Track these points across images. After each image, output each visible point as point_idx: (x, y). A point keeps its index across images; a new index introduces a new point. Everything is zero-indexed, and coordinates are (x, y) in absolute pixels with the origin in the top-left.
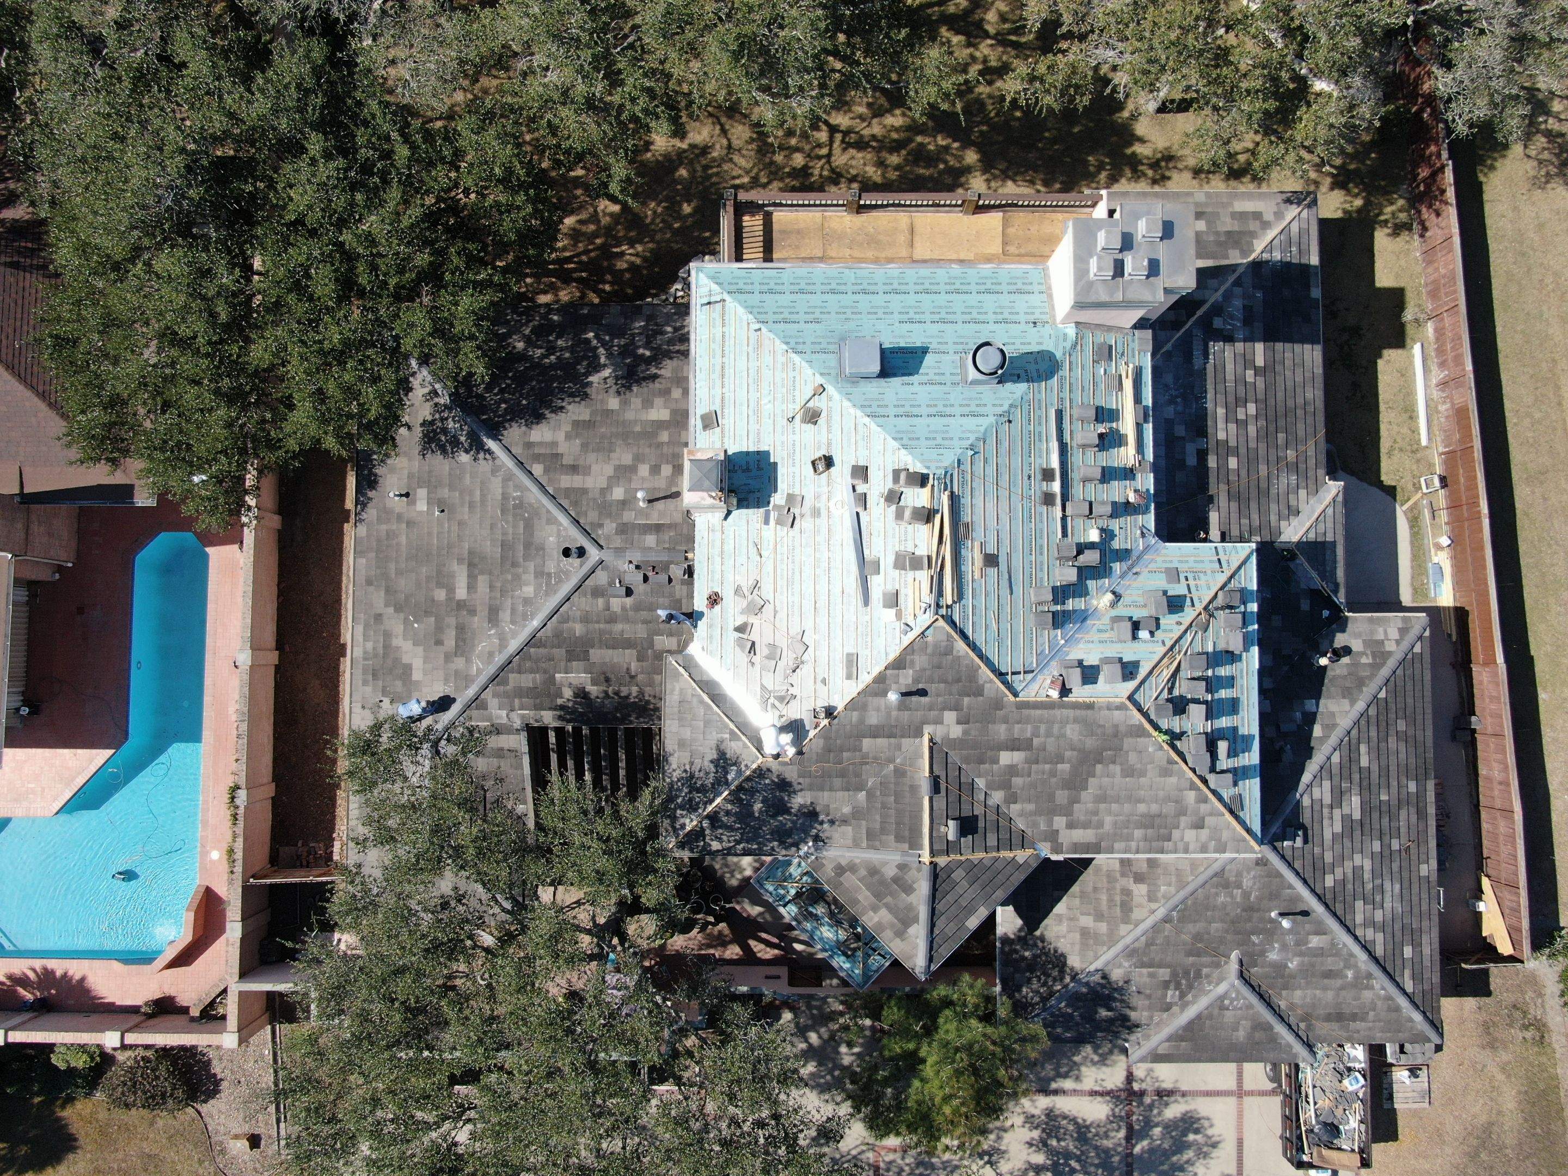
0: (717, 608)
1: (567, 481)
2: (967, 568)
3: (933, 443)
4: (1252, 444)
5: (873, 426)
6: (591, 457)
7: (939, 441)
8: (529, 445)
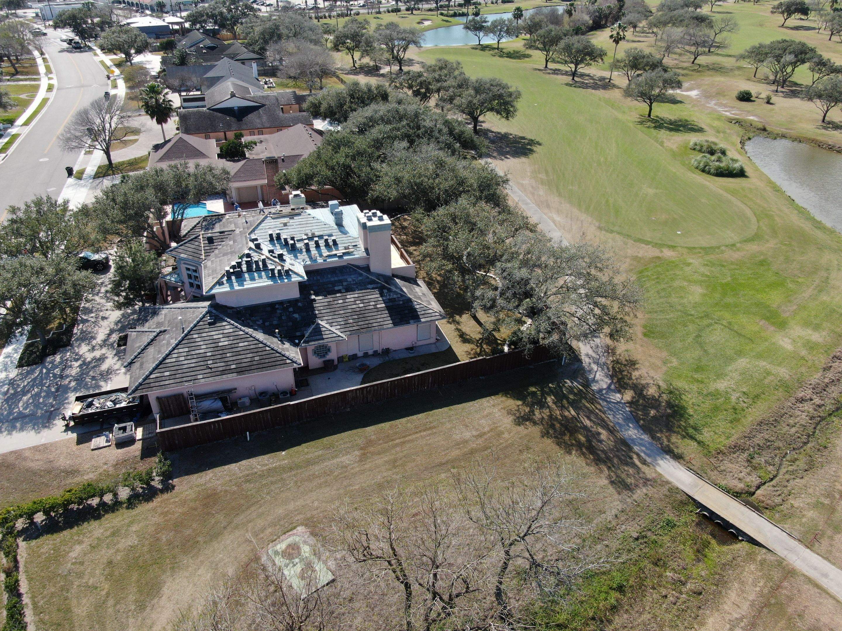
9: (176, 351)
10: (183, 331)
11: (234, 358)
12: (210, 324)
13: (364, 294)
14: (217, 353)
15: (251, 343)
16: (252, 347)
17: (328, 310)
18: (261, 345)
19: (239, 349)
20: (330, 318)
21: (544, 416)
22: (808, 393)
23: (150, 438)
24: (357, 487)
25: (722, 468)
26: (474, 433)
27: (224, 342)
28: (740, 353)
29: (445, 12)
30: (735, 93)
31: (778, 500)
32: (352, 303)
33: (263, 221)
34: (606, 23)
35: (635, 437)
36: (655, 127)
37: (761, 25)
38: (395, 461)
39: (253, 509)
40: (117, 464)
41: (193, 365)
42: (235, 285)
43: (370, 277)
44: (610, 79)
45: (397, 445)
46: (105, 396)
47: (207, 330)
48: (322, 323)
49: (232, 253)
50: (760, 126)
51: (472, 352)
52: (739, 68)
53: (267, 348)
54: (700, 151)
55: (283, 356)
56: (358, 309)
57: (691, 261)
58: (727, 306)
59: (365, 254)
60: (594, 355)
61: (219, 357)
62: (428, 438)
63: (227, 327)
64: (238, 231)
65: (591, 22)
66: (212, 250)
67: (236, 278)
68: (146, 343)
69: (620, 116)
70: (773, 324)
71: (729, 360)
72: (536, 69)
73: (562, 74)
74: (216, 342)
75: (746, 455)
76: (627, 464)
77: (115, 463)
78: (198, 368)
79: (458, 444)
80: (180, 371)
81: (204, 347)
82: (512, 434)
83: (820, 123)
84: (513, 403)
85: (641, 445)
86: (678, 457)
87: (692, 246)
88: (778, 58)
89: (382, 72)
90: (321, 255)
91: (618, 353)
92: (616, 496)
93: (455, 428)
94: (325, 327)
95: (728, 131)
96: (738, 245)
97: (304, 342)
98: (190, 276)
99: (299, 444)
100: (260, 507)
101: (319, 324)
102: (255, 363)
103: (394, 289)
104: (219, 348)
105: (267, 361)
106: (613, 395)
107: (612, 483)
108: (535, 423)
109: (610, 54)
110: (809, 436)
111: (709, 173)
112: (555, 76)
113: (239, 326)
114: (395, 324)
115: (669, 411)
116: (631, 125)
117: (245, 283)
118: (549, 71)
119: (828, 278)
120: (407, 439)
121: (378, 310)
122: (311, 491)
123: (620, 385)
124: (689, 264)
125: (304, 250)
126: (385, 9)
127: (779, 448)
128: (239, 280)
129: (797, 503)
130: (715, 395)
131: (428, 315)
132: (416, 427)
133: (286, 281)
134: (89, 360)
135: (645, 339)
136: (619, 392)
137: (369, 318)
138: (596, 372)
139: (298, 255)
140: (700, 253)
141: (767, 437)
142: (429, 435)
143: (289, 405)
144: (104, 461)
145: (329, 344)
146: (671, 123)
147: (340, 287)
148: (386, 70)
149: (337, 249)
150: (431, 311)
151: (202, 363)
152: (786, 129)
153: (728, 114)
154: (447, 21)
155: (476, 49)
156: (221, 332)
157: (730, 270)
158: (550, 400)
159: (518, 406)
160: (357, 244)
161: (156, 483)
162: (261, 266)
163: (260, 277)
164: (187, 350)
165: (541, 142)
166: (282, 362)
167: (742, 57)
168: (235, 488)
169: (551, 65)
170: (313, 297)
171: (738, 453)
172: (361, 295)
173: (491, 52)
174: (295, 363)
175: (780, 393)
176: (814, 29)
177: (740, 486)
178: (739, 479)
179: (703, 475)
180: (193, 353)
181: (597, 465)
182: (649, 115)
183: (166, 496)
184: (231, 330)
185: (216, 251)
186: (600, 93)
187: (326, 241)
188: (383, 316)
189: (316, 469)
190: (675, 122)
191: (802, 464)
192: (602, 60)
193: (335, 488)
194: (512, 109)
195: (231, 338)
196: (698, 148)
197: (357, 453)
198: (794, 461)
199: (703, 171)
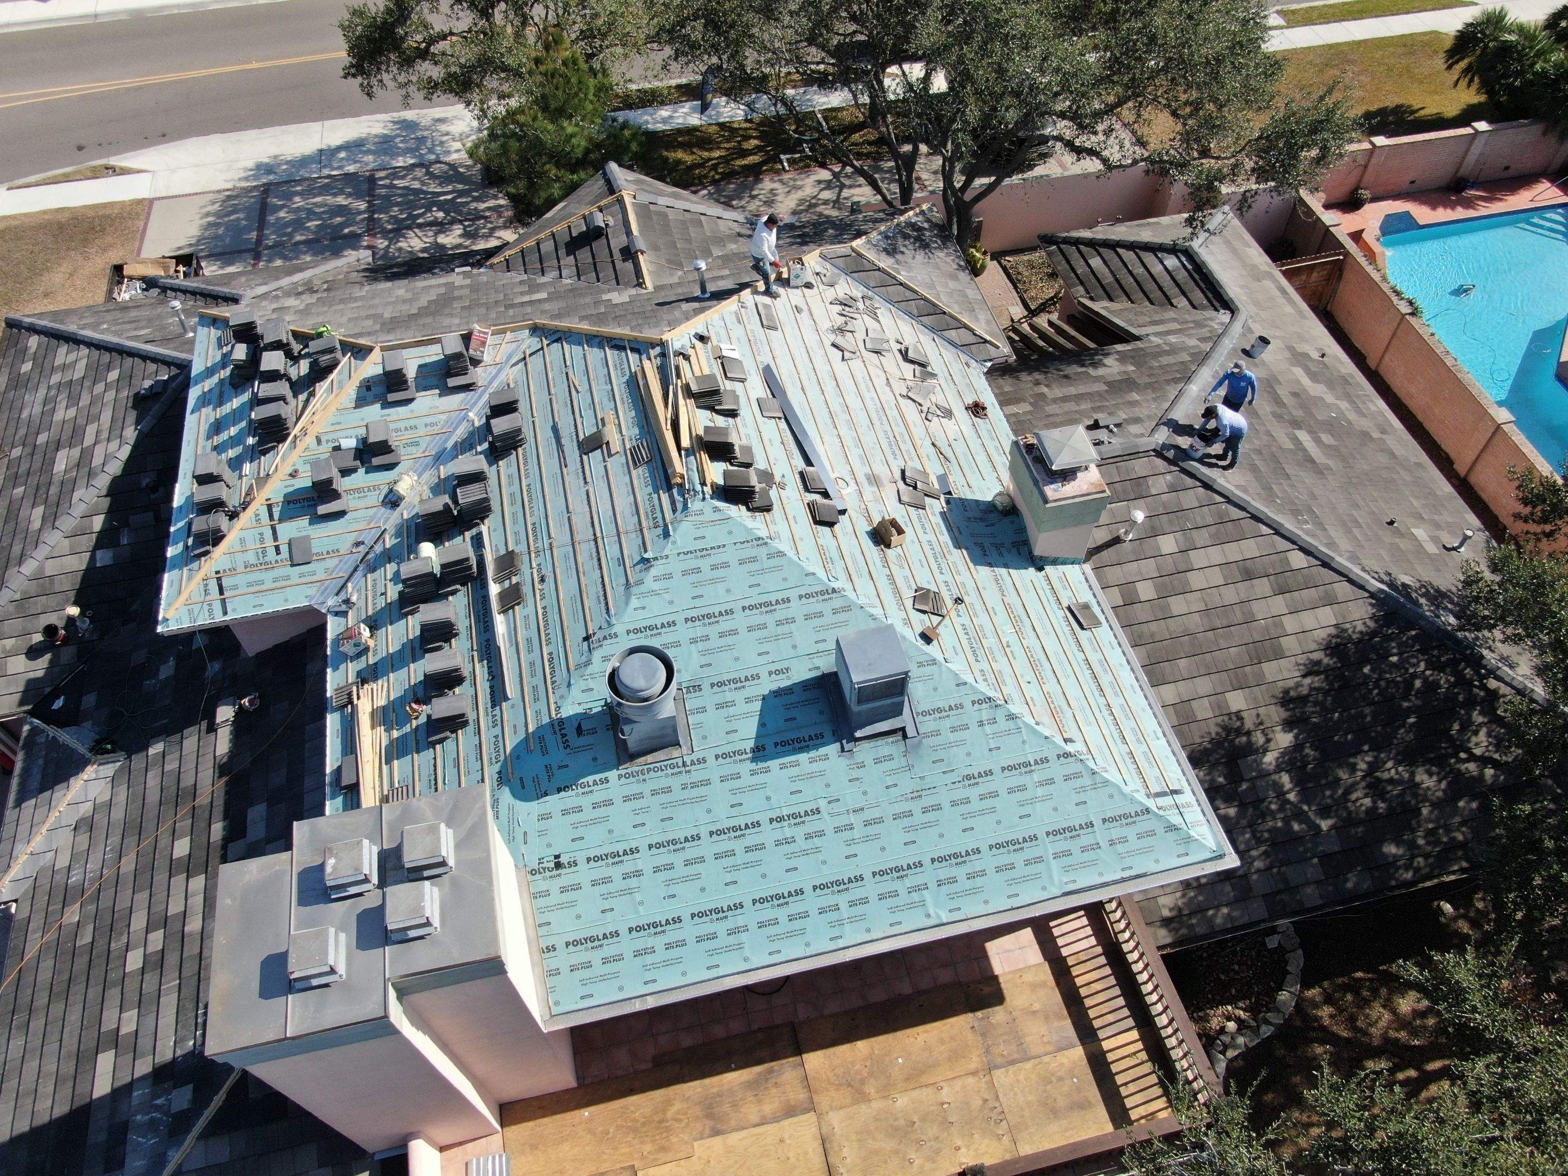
0: (970, 401)
1: (1249, 548)
2: (627, 415)
3: (716, 558)
4: (143, 897)
5: (821, 574)
6: (1230, 595)
7: (705, 564)
8: (1330, 601)
14: (38, 456)
27: (64, 460)
32: (159, 909)
47: (123, 394)
56: (118, 946)
104: (50, 455)
156: (104, 435)
164: (79, 376)
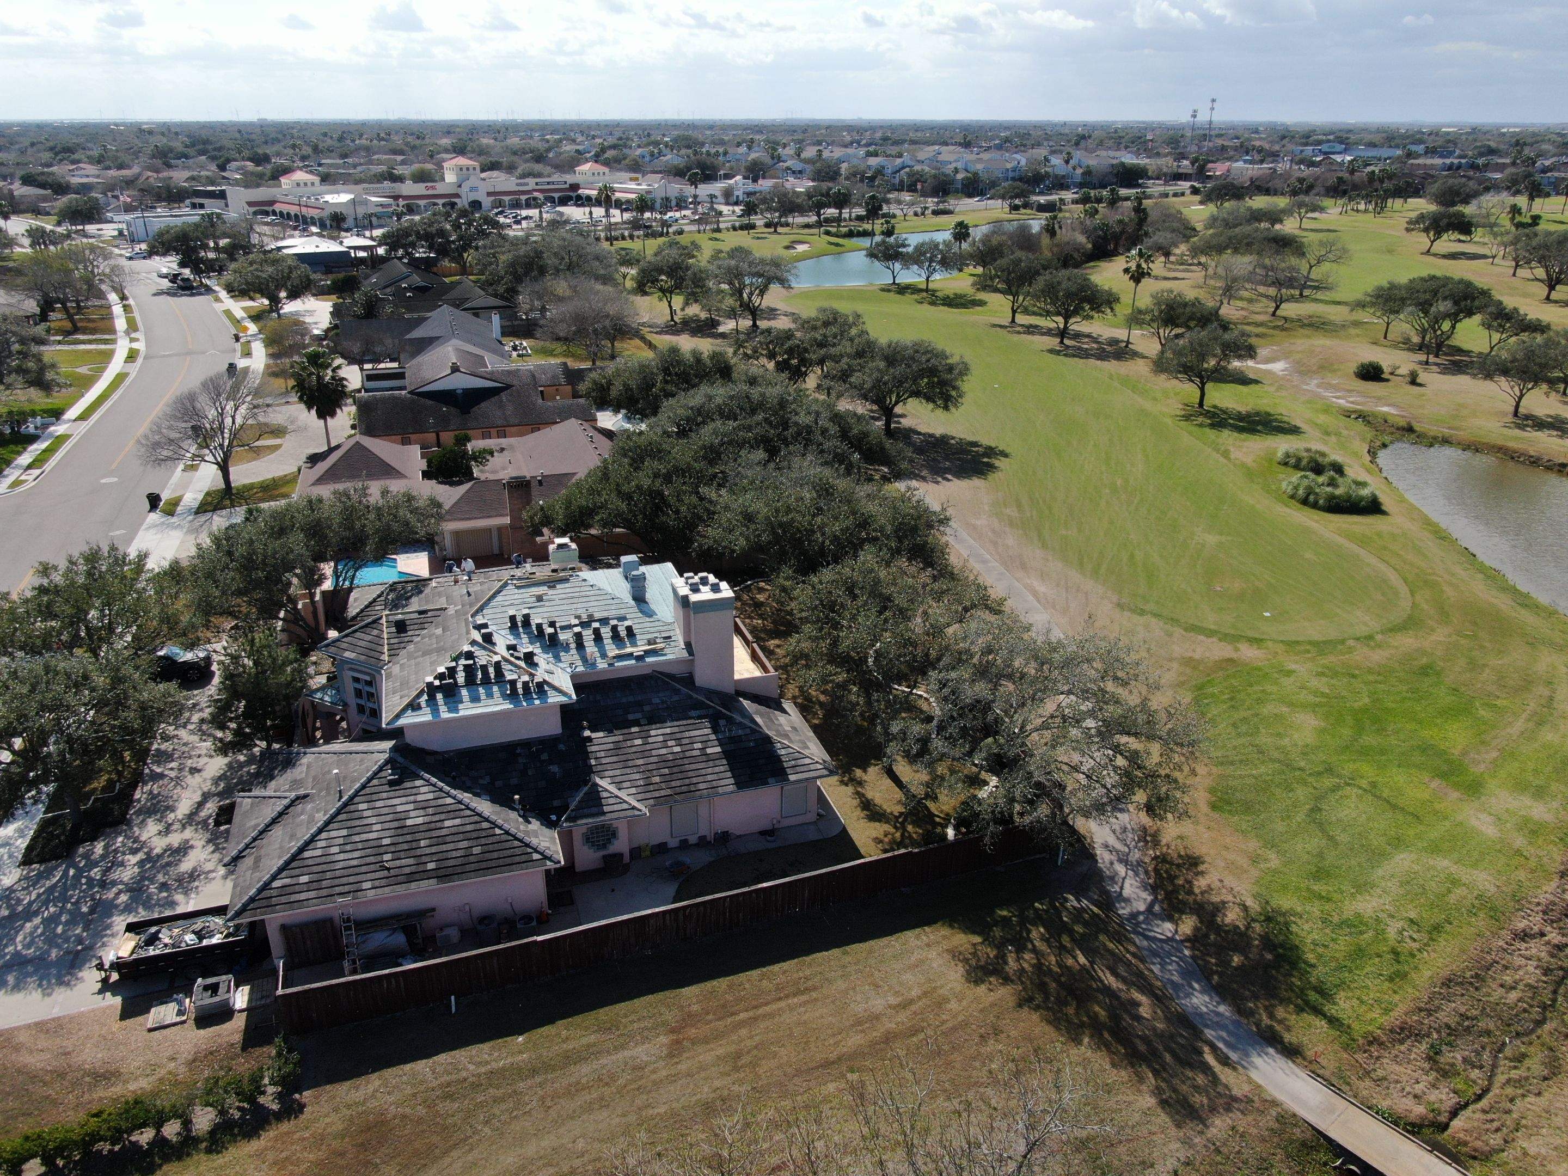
9: (324, 835)
10: (341, 797)
11: (434, 849)
12: (391, 783)
13: (683, 728)
14: (401, 839)
15: (467, 820)
16: (469, 828)
17: (615, 759)
18: (485, 825)
19: (444, 832)
20: (618, 772)
21: (1025, 965)
22: (1535, 922)
23: (263, 1006)
24: (662, 1110)
25: (1380, 1073)
26: (893, 1000)
27: (416, 819)
28: (1398, 843)
29: (833, 230)
30: (1353, 367)
31: (1495, 1140)
32: (659, 745)
33: (499, 592)
34: (1116, 249)
35: (1204, 1009)
36: (1212, 426)
37: (1390, 252)
38: (738, 1055)
39: (455, 1154)
40: (194, 1061)
41: (355, 863)
42: (443, 708)
43: (695, 696)
44: (1128, 342)
45: (741, 1024)
46: (180, 922)
47: (384, 795)
48: (603, 783)
49: (439, 650)
50: (1402, 423)
51: (886, 840)
52: (1356, 324)
53: (498, 831)
54: (1297, 467)
55: (527, 845)
56: (670, 757)
57: (1293, 666)
58: (1364, 753)
59: (685, 654)
60: (1119, 846)
61: (405, 846)
62: (802, 1009)
63: (423, 790)
64: (451, 610)
65: (1090, 246)
66: (402, 645)
67: (445, 697)
68: (268, 820)
69: (1148, 405)
70: (1457, 786)
71: (1377, 856)
72: (995, 326)
73: (1043, 334)
74: (400, 818)
75: (1424, 1046)
76: (1191, 1066)
77: (190, 1057)
78: (364, 869)
79: (859, 1023)
80: (328, 875)
81: (378, 827)
82: (964, 1003)
83: (1510, 418)
84: (963, 940)
85: (1218, 1026)
86: (1292, 1052)
87: (1294, 639)
88: (1424, 307)
89: (721, 329)
90: (604, 655)
91: (1164, 842)
92: (1173, 1131)
93: (854, 989)
94: (606, 790)
95: (1345, 432)
96: (1379, 637)
97: (566, 820)
98: (358, 693)
99: (551, 1020)
100: (471, 1150)
101: (597, 785)
102: (472, 859)
103: (738, 718)
104: (405, 831)
105: (495, 855)
106: (1158, 926)
107: (1164, 1103)
108: (1007, 980)
109: (1126, 299)
110: (1544, 1007)
111: (1315, 506)
112: (1030, 337)
113: (447, 788)
114: (741, 784)
115: (1269, 956)
116: (1169, 421)
117: (461, 706)
118: (1018, 329)
119: (1551, 699)
120: (761, 1011)
121: (709, 758)
122: (572, 1118)
123: (1171, 904)
124: (1289, 673)
125: (573, 646)
126: (729, 225)
127: (1488, 1033)
128: (451, 700)
129: (1534, 1146)
130: (1354, 925)
131: (802, 769)
132: (779, 988)
133: (537, 702)
134: (158, 851)
135: (1216, 815)
136: (1170, 918)
137: (690, 774)
138: (1124, 879)
139: (562, 654)
140: (1308, 652)
141: (1462, 1009)
142: (805, 1003)
143: (535, 942)
144: (170, 1052)
145: (615, 824)
146: (1240, 417)
147: (638, 716)
148: (727, 326)
149: (634, 644)
150: (807, 761)
151: (372, 859)
152: (1449, 428)
153: (1341, 401)
154: (837, 245)
155: (889, 291)
156: (412, 798)
157: (1365, 683)
158: (1037, 933)
159: (974, 945)
160: (671, 634)
161: (269, 1100)
162: (492, 676)
163: (490, 695)
164: (344, 832)
165: (1008, 451)
166: (524, 858)
167: (1361, 305)
168: (421, 1111)
169: (1021, 319)
170: (587, 733)
171: (1409, 1042)
172: (676, 730)
173: (915, 296)
174: (550, 859)
175: (1481, 922)
176: (1484, 257)
177: (1418, 1110)
178: (1416, 1096)
179: (1344, 1087)
180: (357, 838)
181: (1133, 1067)
182: (1201, 404)
183: (285, 1126)
184: (431, 796)
185: (411, 647)
186: (1112, 366)
187: (614, 628)
188: (717, 769)
189: (584, 1071)
190: (1249, 415)
191: (1535, 1065)
192: (1112, 309)
193: (619, 1111)
194: (954, 393)
195: (430, 811)
196: (1293, 461)
197: (663, 1039)
198: (1520, 1058)
199: (1305, 502)
